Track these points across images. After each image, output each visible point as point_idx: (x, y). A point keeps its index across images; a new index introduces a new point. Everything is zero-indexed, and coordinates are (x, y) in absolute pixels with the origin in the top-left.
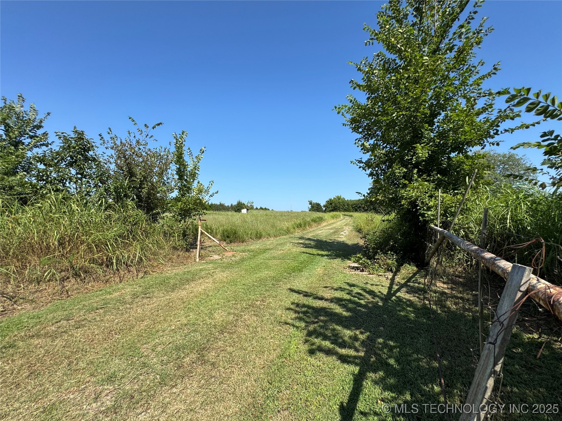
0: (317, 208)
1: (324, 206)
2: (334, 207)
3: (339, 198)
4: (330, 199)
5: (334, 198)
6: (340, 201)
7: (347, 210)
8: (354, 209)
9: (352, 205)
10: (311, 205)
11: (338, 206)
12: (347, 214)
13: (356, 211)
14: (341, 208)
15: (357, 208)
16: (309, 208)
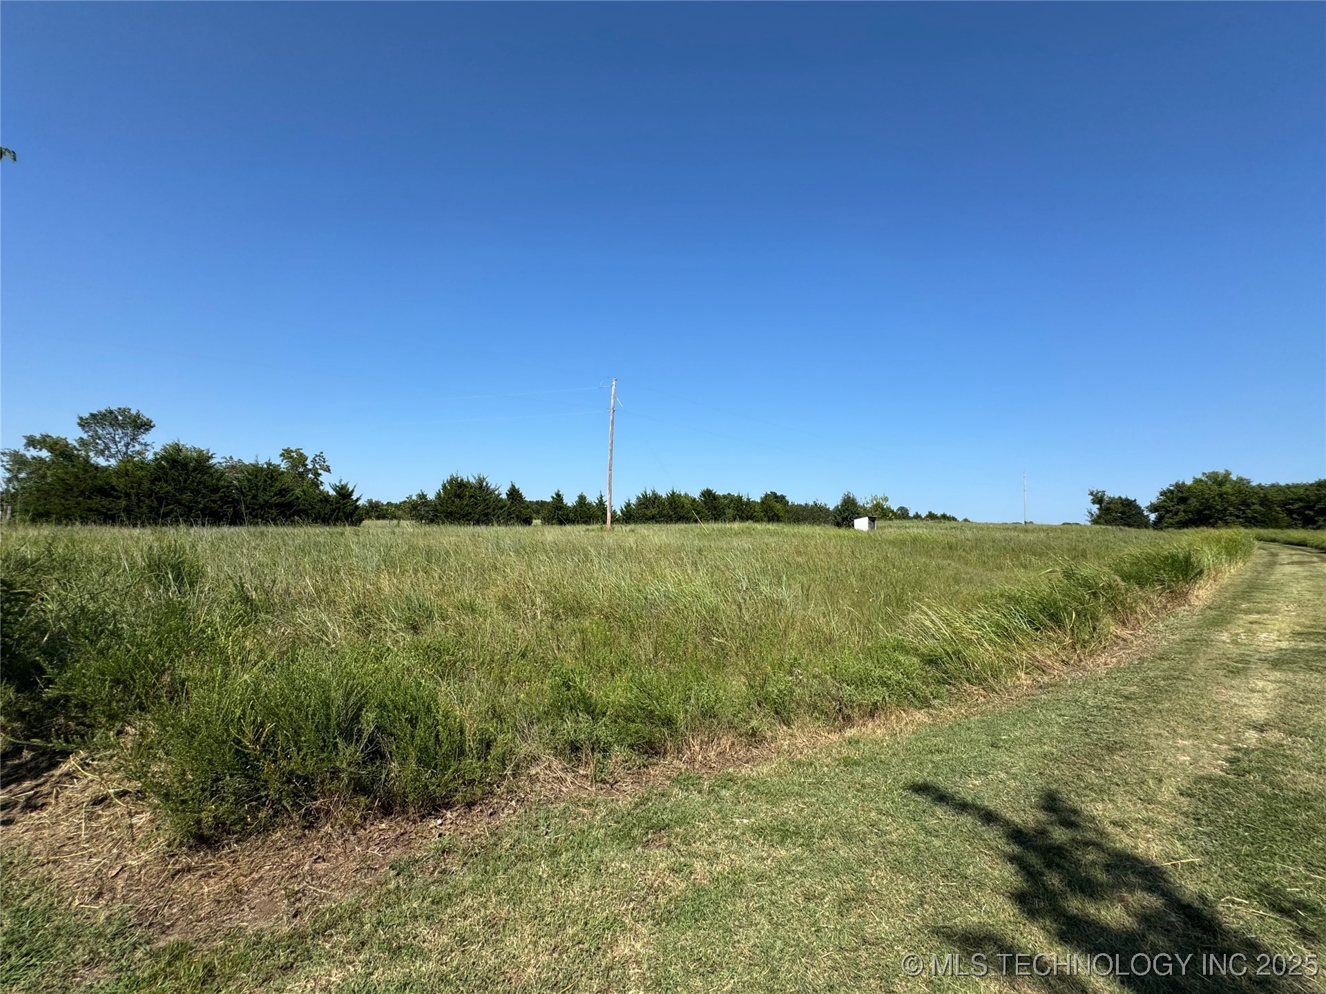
0: (1122, 513)
1: (1153, 508)
2: (1199, 512)
3: (1219, 480)
4: (1177, 486)
5: (1197, 481)
6: (1227, 488)
7: (1264, 522)
8: (1295, 516)
9: (1283, 504)
10: (1098, 506)
11: (1218, 507)
12: (1273, 536)
13: (1308, 523)
14: (1231, 515)
15: (1311, 513)
16: (1092, 515)
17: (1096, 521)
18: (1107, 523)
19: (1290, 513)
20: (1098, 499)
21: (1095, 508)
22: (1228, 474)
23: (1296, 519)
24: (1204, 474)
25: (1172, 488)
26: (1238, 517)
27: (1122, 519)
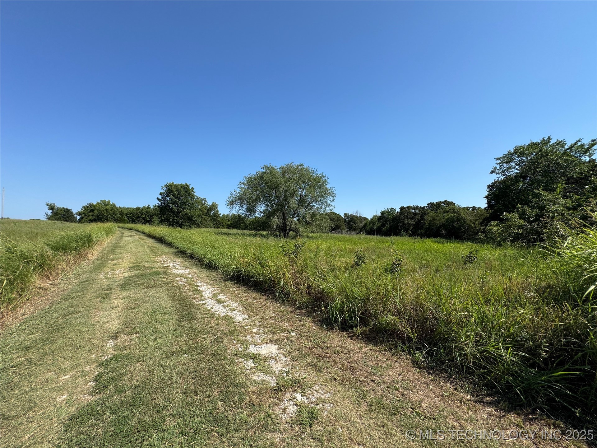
0: (64, 215)
1: (79, 214)
2: (98, 216)
3: (106, 204)
4: (90, 204)
5: (98, 203)
6: (108, 207)
7: (120, 221)
8: (130, 219)
9: (127, 215)
11: (105, 215)
12: (123, 226)
13: (133, 221)
14: (109, 218)
15: (134, 218)
16: (48, 215)
17: (49, 219)
18: (56, 219)
19: (128, 218)
20: (51, 208)
21: (50, 212)
22: (109, 202)
23: (130, 220)
24: (101, 201)
25: (88, 205)
26: (112, 219)
27: (64, 218)
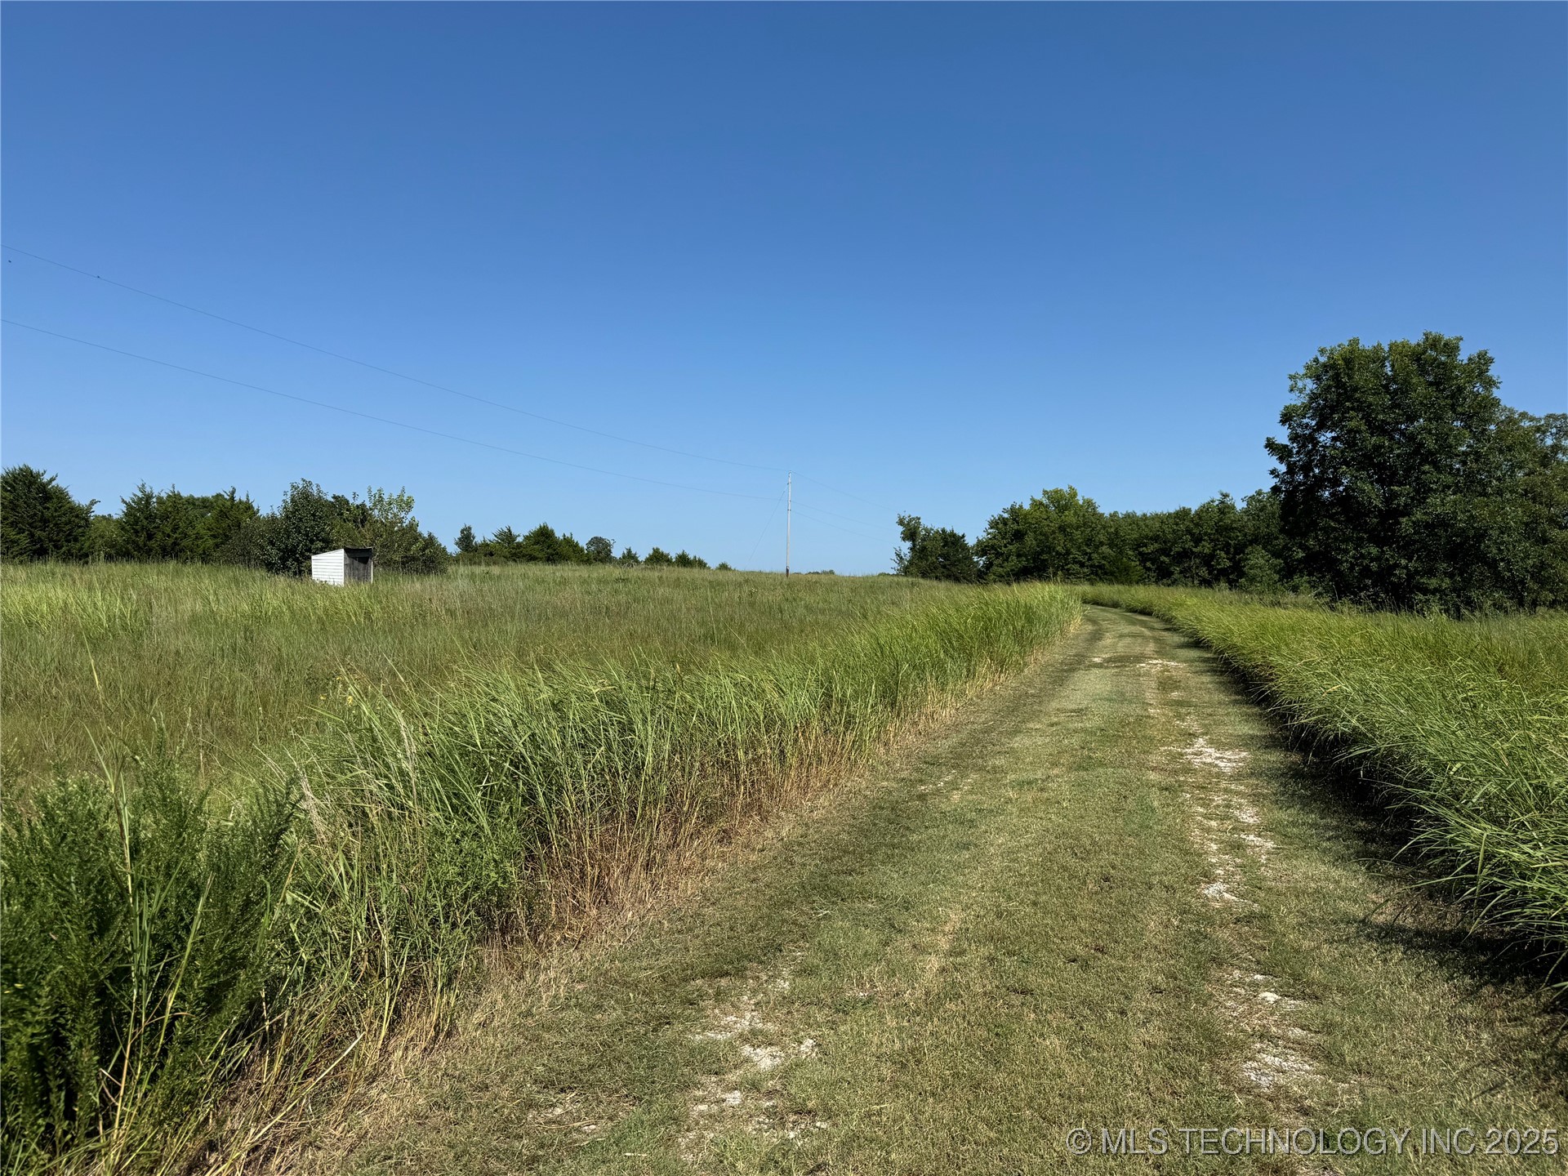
1: (983, 548)
3: (1061, 502)
5: (1037, 504)
6: (1070, 517)
7: (1112, 574)
8: (1148, 564)
9: (1138, 545)
10: (909, 544)
11: (1059, 548)
12: (1115, 597)
13: (1163, 575)
14: (1075, 562)
15: (1167, 560)
16: (901, 558)
17: (906, 571)
19: (1144, 558)
20: (911, 531)
21: (905, 547)
22: (1074, 494)
23: (1149, 569)
24: (1045, 492)
25: (1006, 515)
26: (1082, 565)
27: (944, 567)
